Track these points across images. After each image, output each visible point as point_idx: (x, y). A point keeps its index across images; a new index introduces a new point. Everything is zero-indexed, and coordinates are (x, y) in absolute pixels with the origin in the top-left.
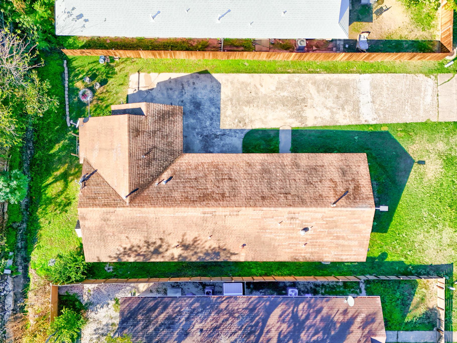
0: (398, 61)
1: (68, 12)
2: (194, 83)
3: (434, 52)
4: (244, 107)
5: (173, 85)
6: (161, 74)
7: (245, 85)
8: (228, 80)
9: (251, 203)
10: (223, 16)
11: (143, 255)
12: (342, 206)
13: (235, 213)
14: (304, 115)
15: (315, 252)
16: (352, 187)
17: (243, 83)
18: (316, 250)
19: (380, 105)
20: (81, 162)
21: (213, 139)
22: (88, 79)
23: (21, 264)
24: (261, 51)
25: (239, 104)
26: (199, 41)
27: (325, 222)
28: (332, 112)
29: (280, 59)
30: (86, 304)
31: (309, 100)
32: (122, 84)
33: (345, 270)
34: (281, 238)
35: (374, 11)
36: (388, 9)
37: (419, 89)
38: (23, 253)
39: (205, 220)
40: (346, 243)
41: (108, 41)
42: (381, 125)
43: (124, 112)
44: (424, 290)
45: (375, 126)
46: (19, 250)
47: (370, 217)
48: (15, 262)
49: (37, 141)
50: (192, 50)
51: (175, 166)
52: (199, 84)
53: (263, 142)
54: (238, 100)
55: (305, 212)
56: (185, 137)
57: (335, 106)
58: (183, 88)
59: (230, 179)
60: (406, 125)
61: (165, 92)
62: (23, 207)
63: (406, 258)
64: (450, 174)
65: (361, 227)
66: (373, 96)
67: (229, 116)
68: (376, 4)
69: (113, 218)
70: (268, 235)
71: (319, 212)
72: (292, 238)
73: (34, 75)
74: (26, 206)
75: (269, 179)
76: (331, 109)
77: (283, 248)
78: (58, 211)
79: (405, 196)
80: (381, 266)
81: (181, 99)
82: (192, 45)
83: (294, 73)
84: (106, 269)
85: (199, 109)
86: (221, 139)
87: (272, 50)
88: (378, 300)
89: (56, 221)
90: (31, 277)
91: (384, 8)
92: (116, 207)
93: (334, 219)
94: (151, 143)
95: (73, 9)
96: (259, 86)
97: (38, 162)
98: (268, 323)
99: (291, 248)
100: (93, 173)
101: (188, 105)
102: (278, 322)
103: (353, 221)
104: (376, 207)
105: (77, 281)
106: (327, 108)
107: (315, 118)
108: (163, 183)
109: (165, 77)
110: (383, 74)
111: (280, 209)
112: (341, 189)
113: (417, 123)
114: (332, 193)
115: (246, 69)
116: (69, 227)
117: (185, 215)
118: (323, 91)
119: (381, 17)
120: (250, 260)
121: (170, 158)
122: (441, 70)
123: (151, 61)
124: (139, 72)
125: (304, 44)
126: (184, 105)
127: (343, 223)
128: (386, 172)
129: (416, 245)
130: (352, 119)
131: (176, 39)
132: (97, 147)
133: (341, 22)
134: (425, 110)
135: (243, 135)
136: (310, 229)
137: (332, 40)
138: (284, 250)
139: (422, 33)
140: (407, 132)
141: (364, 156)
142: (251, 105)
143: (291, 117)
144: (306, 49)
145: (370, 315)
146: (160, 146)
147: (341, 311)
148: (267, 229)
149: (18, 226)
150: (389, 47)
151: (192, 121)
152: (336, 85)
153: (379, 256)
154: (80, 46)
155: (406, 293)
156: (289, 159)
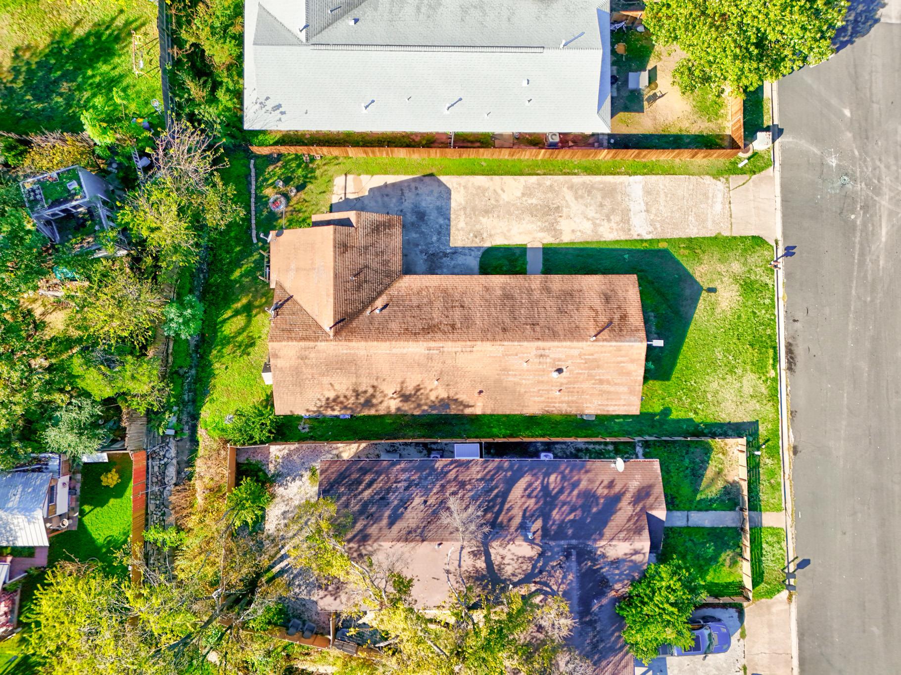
0: (677, 160)
1: (261, 103)
2: (416, 188)
3: (723, 148)
4: (481, 218)
5: (389, 190)
6: (375, 176)
7: (483, 190)
8: (460, 184)
9: (489, 336)
10: (452, 105)
11: (350, 408)
12: (604, 340)
13: (468, 349)
14: (558, 227)
15: (573, 402)
16: (617, 316)
17: (479, 187)
18: (574, 398)
19: (656, 215)
20: (272, 286)
21: (441, 258)
22: (281, 183)
23: (187, 422)
24: (501, 147)
25: (474, 214)
26: (422, 135)
27: (583, 361)
28: (595, 224)
29: (526, 157)
30: (273, 476)
31: (564, 209)
32: (324, 192)
33: (616, 429)
34: (528, 382)
35: (646, 97)
36: (663, 96)
37: (705, 194)
38: (190, 408)
39: (430, 358)
40: (612, 389)
41: (308, 136)
42: (658, 241)
43: (328, 223)
44: (720, 455)
45: (650, 241)
46: (185, 404)
47: (640, 354)
48: (179, 420)
49: (212, 262)
50: (414, 147)
51: (393, 291)
52: (423, 190)
53: (506, 262)
54: (474, 209)
55: (558, 347)
56: (405, 255)
57: (598, 216)
58: (403, 194)
59: (462, 307)
60: (690, 240)
61: (379, 199)
62: (192, 348)
63: (696, 413)
64: (750, 303)
65: (631, 367)
66: (647, 204)
67: (462, 229)
68: (647, 90)
69: (312, 355)
70: (511, 379)
71: (575, 348)
72: (542, 382)
73: (217, 179)
74: (197, 346)
75: (513, 306)
76: (593, 220)
77: (531, 396)
78: (238, 353)
79: (692, 334)
80: (664, 424)
81: (400, 208)
82: (414, 140)
83: (544, 174)
84: (300, 428)
85: (423, 220)
86: (452, 259)
87: (515, 147)
88: (656, 464)
89: (236, 365)
90: (200, 440)
91: (659, 94)
92: (317, 341)
93: (595, 356)
94: (362, 262)
95: (267, 98)
96: (500, 192)
97: (214, 289)
98: (509, 499)
99: (541, 396)
100: (288, 300)
101: (409, 215)
102: (522, 497)
103: (619, 359)
104: (648, 341)
105: (262, 443)
106: (588, 219)
107: (573, 231)
108: (377, 311)
109: (379, 181)
110: (658, 176)
111: (525, 344)
112: (603, 319)
113: (704, 238)
114: (592, 323)
115: (483, 171)
116: (252, 373)
117: (405, 351)
118: (582, 197)
119: (654, 105)
120: (488, 412)
121: (386, 281)
122: (734, 170)
123: (362, 160)
124: (346, 175)
125: (557, 139)
126: (404, 216)
127: (607, 363)
128: (667, 300)
129: (709, 396)
130: (621, 233)
131: (393, 133)
132: (293, 266)
133: (601, 112)
134: (714, 221)
135: (480, 253)
136: (565, 370)
137: (593, 135)
138: (532, 399)
139: (707, 124)
140: (693, 250)
141: (634, 277)
142: (490, 215)
143: (542, 230)
144: (560, 144)
145: (643, 488)
146: (374, 265)
147: (606, 483)
148: (510, 370)
149: (186, 373)
150: (666, 142)
151: (414, 235)
152: (599, 190)
153: (662, 411)
154: (271, 142)
155: (697, 460)
156: (538, 282)
